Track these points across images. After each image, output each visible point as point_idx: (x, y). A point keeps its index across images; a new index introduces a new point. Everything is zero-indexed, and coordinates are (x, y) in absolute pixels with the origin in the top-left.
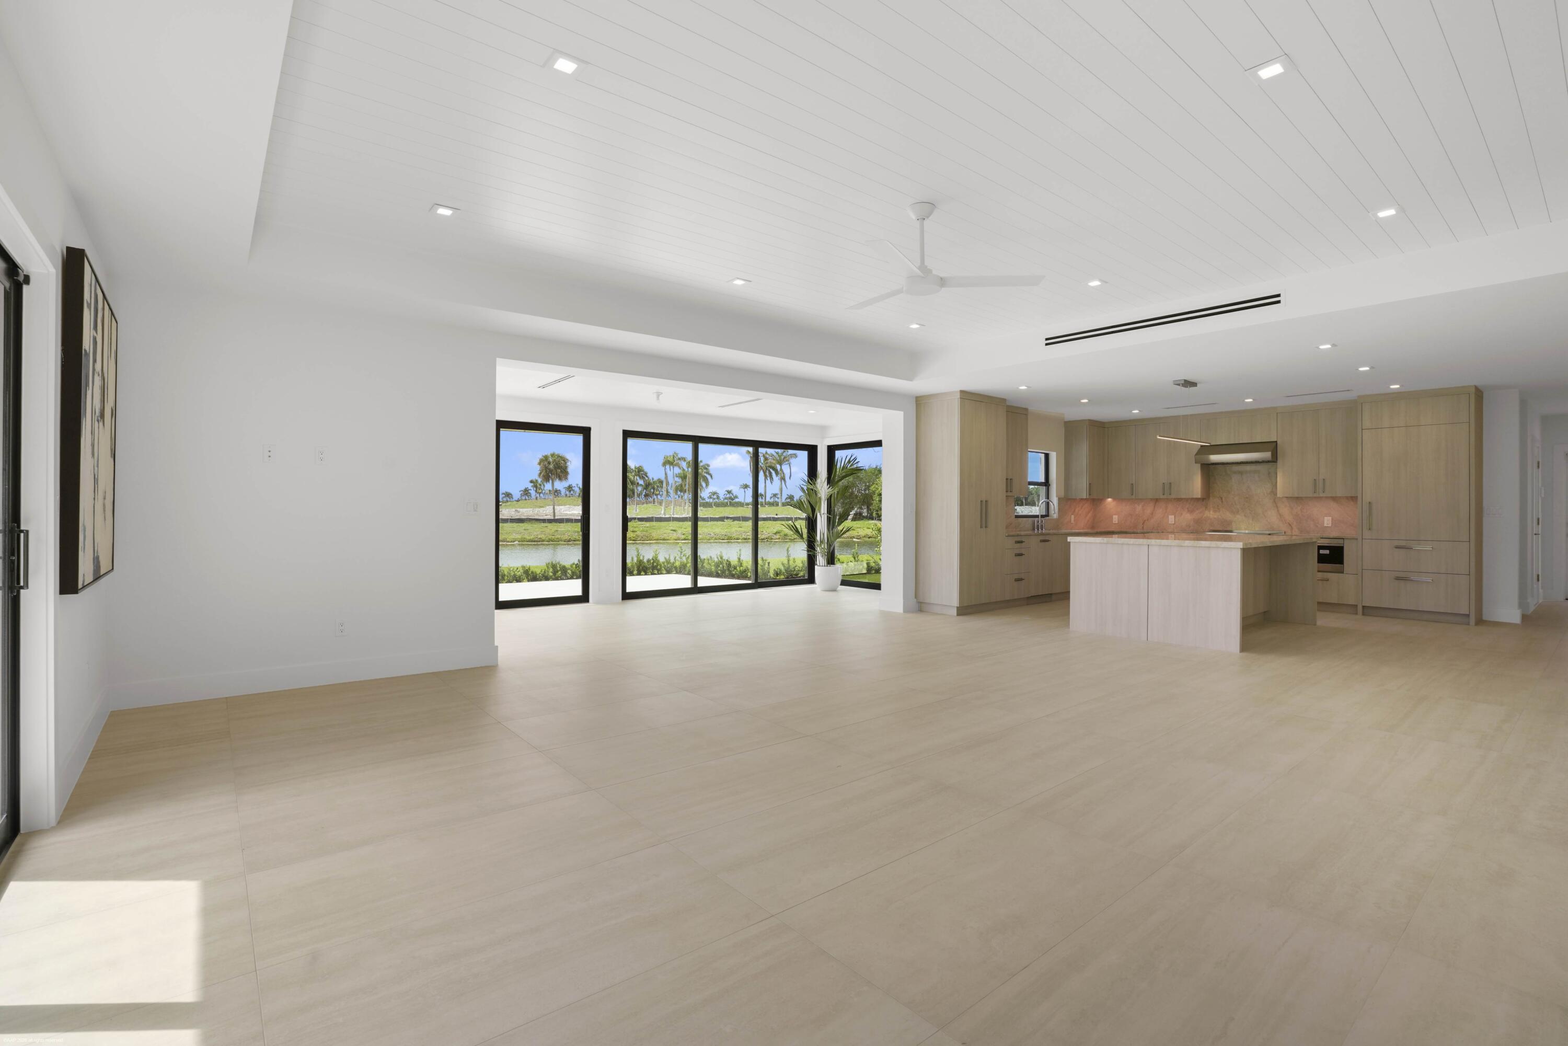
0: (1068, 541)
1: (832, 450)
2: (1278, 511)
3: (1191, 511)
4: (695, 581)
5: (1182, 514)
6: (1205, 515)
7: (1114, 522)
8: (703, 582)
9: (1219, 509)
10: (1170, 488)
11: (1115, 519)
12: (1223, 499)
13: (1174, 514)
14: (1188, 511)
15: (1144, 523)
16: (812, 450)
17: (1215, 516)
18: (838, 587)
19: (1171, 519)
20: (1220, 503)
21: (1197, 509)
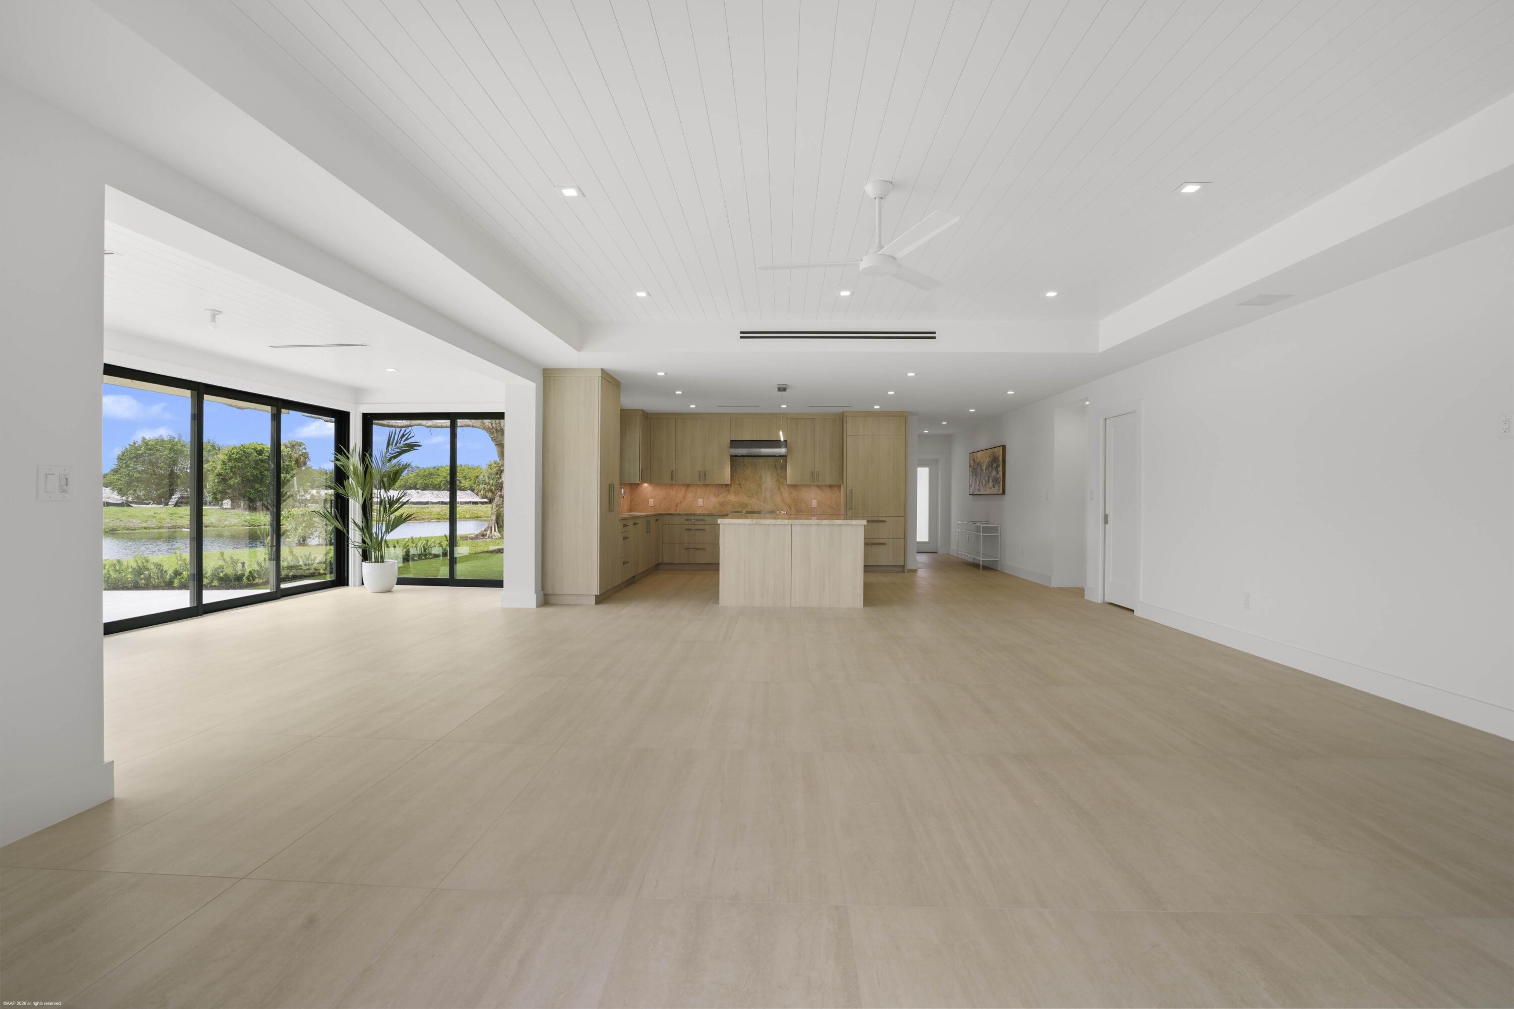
0: (719, 523)
1: (368, 420)
2: (782, 495)
3: (717, 496)
4: (199, 596)
5: (709, 498)
6: (728, 499)
7: (650, 506)
8: (209, 597)
9: (738, 494)
10: (705, 475)
11: (651, 502)
12: (742, 485)
13: (703, 498)
14: (714, 495)
15: (676, 506)
16: (341, 419)
17: (736, 500)
18: (394, 586)
19: (700, 502)
20: (740, 488)
21: (722, 494)
